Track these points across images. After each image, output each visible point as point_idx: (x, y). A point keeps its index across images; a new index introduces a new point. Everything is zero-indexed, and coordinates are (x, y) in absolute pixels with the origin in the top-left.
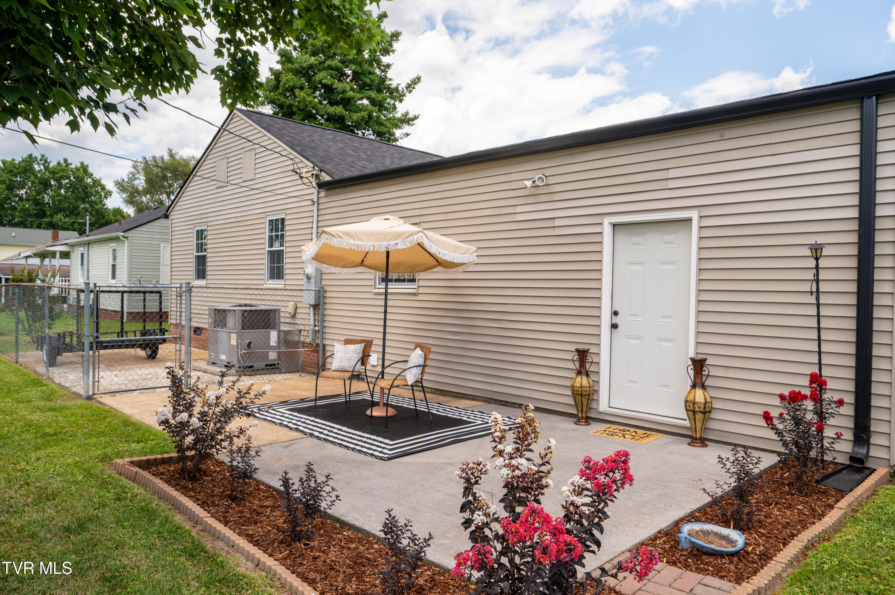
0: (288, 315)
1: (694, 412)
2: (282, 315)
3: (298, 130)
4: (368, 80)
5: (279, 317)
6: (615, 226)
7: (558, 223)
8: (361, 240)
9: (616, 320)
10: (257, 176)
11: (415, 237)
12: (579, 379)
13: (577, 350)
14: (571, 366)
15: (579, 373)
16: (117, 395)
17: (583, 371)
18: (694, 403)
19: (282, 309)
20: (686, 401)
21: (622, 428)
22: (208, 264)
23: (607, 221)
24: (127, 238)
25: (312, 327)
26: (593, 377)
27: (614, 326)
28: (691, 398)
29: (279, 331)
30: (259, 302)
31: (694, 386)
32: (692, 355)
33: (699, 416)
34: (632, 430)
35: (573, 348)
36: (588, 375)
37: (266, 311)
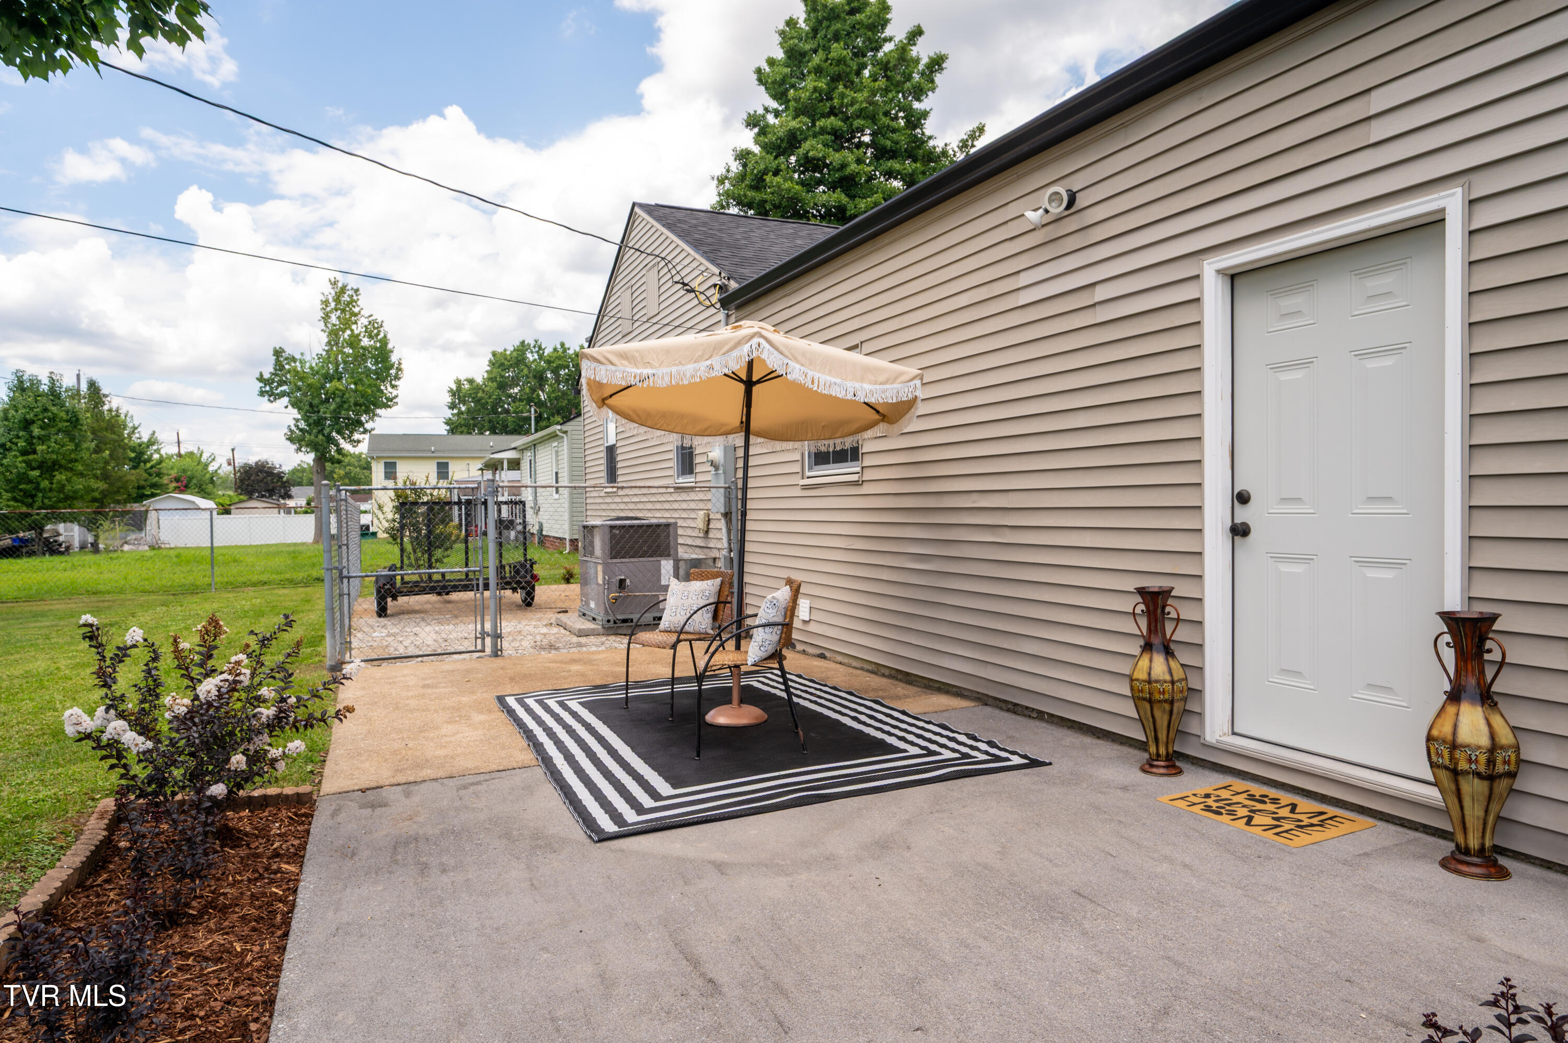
0: (695, 533)
1: (1455, 773)
2: (680, 532)
3: (734, 225)
4: (888, 143)
5: (676, 535)
6: (1234, 278)
7: (1101, 293)
8: (648, 364)
9: (1244, 515)
10: (662, 307)
11: (746, 348)
12: (1144, 662)
13: (1141, 591)
14: (1129, 626)
15: (1148, 647)
16: (385, 664)
17: (1156, 641)
18: (1454, 746)
19: (680, 523)
20: (1430, 739)
21: (1258, 789)
22: (619, 458)
23: (1210, 268)
24: (565, 432)
25: (725, 552)
26: (1184, 656)
27: (1240, 531)
28: (1444, 729)
29: (677, 562)
30: (649, 515)
31: (1454, 696)
32: (1454, 602)
33: (1473, 787)
34: (1286, 798)
35: (1131, 584)
36: (1168, 652)
37: (658, 526)
